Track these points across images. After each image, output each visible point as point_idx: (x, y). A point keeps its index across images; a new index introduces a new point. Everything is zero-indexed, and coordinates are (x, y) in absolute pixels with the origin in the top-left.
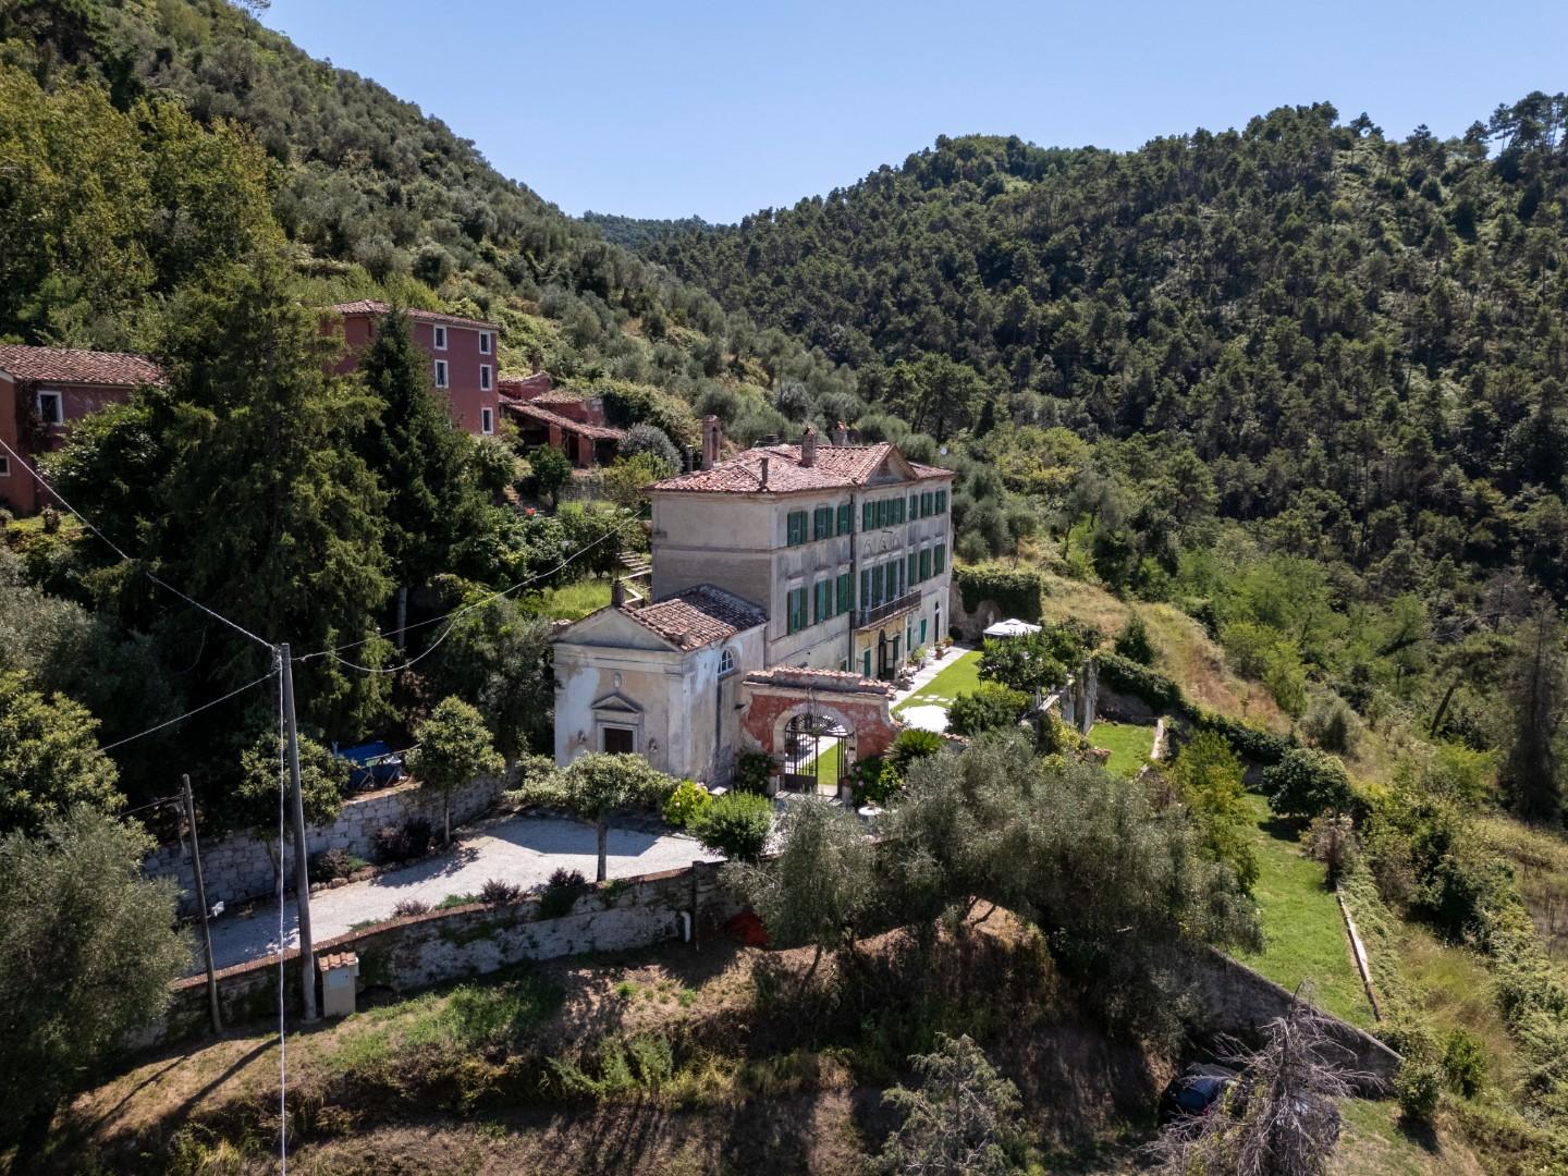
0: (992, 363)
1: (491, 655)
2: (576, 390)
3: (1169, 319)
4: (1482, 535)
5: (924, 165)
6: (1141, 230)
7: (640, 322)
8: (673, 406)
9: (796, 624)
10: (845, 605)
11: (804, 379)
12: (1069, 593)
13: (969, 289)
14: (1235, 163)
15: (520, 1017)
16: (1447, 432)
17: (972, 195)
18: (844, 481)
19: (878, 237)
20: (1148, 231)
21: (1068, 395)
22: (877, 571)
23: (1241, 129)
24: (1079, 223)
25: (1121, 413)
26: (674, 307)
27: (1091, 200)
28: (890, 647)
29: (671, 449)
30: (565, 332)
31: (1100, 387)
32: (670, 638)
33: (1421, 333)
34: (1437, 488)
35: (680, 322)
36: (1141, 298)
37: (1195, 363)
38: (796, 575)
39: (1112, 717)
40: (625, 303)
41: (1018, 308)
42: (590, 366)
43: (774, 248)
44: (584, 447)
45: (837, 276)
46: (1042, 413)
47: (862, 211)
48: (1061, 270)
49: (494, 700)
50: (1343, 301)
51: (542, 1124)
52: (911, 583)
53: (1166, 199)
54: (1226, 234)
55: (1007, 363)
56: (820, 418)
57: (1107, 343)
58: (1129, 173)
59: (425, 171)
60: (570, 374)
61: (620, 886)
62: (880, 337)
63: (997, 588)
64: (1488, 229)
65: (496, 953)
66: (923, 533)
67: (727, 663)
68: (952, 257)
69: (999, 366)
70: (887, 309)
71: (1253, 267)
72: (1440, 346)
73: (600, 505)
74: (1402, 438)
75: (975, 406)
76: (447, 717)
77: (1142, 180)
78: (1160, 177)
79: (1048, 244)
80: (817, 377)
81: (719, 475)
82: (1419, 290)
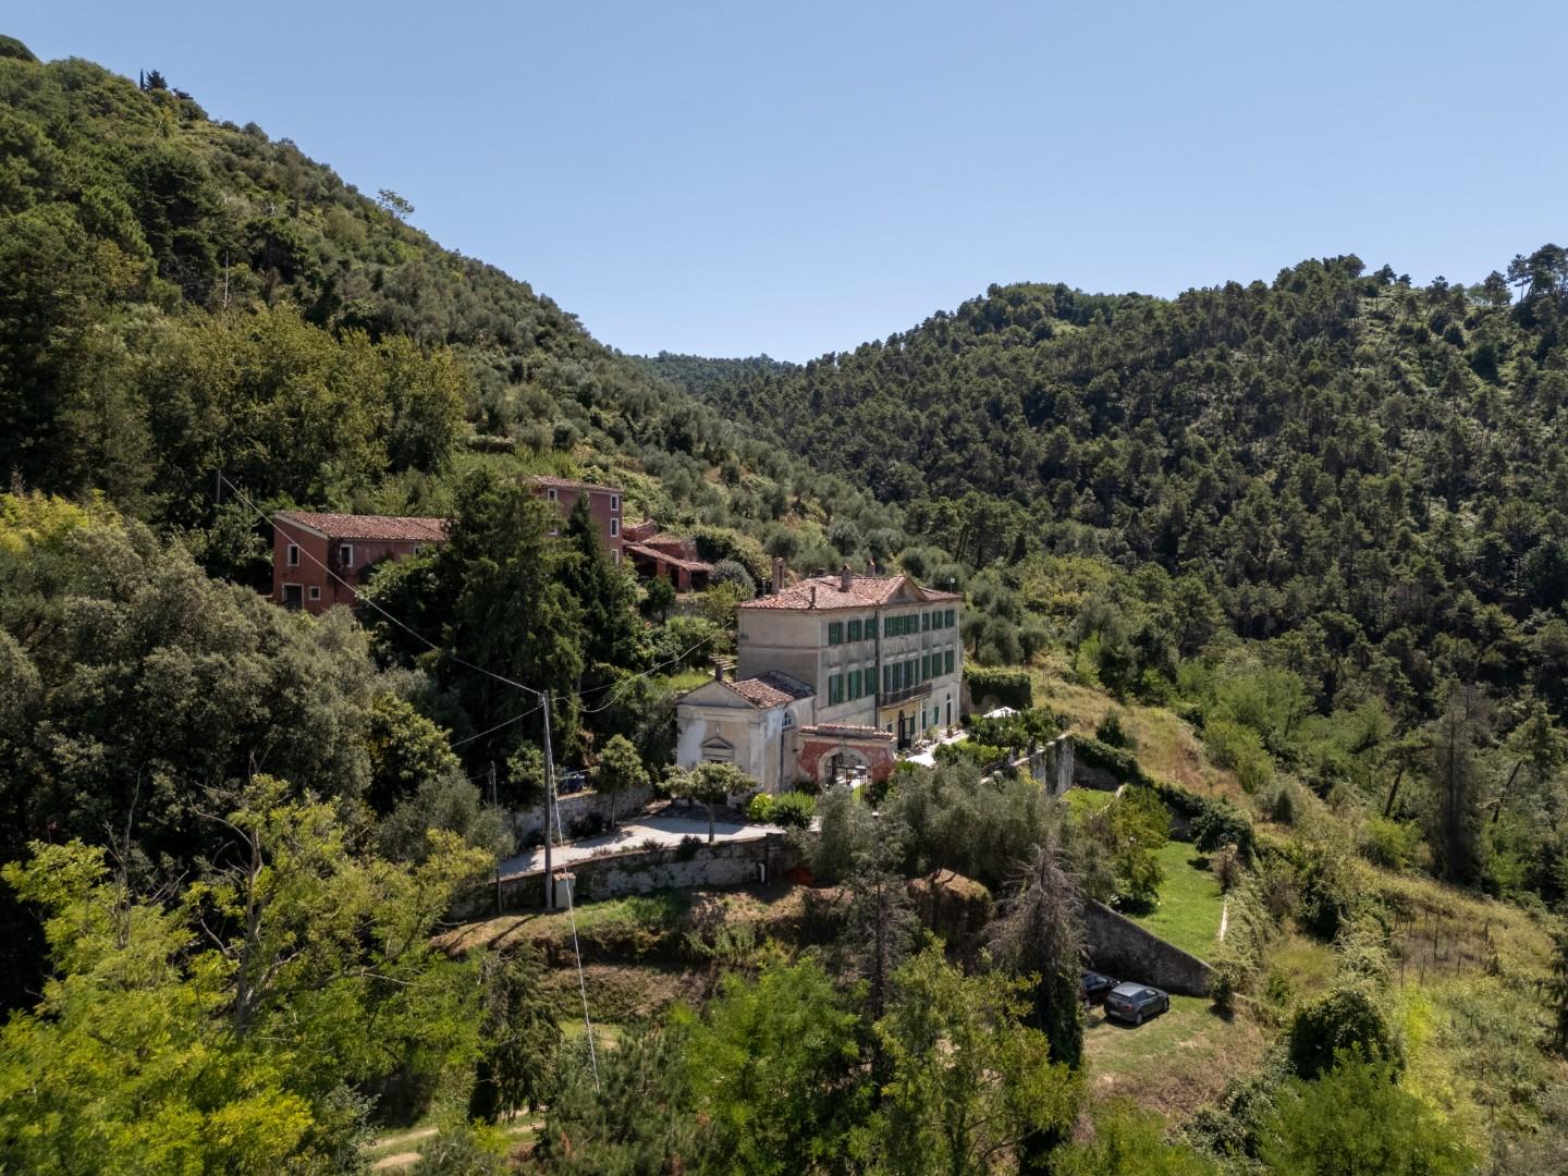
0: (1037, 495)
1: (639, 712)
2: (676, 534)
3: (1201, 456)
4: (1493, 656)
5: (976, 312)
6: (1175, 373)
7: (718, 470)
8: (748, 544)
9: (835, 699)
10: (872, 689)
11: (856, 517)
12: (1071, 695)
13: (1014, 429)
14: (1262, 313)
15: (666, 913)
16: (1462, 560)
17: (1022, 338)
18: (870, 602)
19: (931, 381)
20: (1183, 375)
21: (1107, 525)
22: (897, 667)
23: (1269, 282)
24: (1116, 368)
25: (1156, 542)
26: (747, 456)
27: (1129, 346)
28: (908, 724)
29: (748, 578)
30: (665, 487)
31: (1135, 518)
32: (752, 700)
33: (1442, 468)
34: (1451, 613)
35: (752, 470)
36: (1176, 436)
37: (1225, 496)
38: (835, 665)
39: (1083, 784)
40: (706, 455)
41: (1060, 446)
42: (683, 514)
43: (836, 391)
44: (683, 578)
45: (893, 418)
46: (1083, 541)
47: (917, 356)
48: (1102, 410)
49: (641, 739)
50: (1362, 439)
51: (680, 971)
52: (925, 678)
53: (1199, 346)
54: (1253, 378)
55: (1050, 495)
56: (867, 551)
57: (1144, 477)
58: (1163, 322)
59: (539, 344)
60: (670, 520)
61: (723, 845)
62: (933, 472)
63: (996, 685)
64: (1507, 370)
65: (650, 881)
66: (936, 641)
67: (788, 720)
68: (1000, 400)
69: (1042, 499)
70: (939, 447)
71: (1278, 408)
72: (1460, 481)
73: (696, 620)
74: (1413, 566)
75: (1010, 538)
76: (616, 746)
77: (1176, 329)
78: (1193, 326)
79: (1089, 386)
80: (866, 516)
81: (782, 599)
82: (1438, 427)
